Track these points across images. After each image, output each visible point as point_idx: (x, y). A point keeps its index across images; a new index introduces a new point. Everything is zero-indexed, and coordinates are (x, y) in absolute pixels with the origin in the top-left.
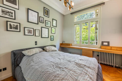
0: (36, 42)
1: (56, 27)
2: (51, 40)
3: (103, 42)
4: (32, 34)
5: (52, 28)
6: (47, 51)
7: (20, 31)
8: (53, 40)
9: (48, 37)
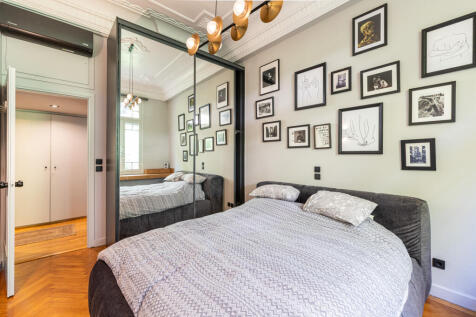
0: (317, 169)
2: (405, 167)
4: (306, 144)
7: (280, 140)
8: (430, 168)
9: (377, 149)
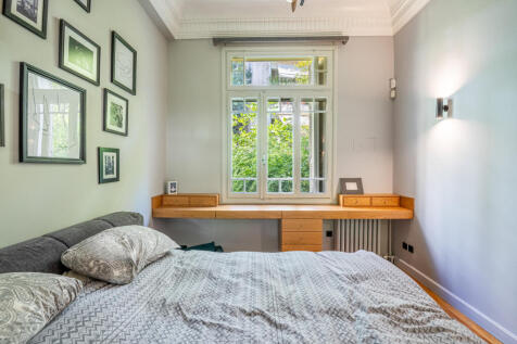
1: (133, 92)
2: (101, 181)
3: (343, 181)
5: (106, 91)
6: (116, 273)
8: (117, 179)
